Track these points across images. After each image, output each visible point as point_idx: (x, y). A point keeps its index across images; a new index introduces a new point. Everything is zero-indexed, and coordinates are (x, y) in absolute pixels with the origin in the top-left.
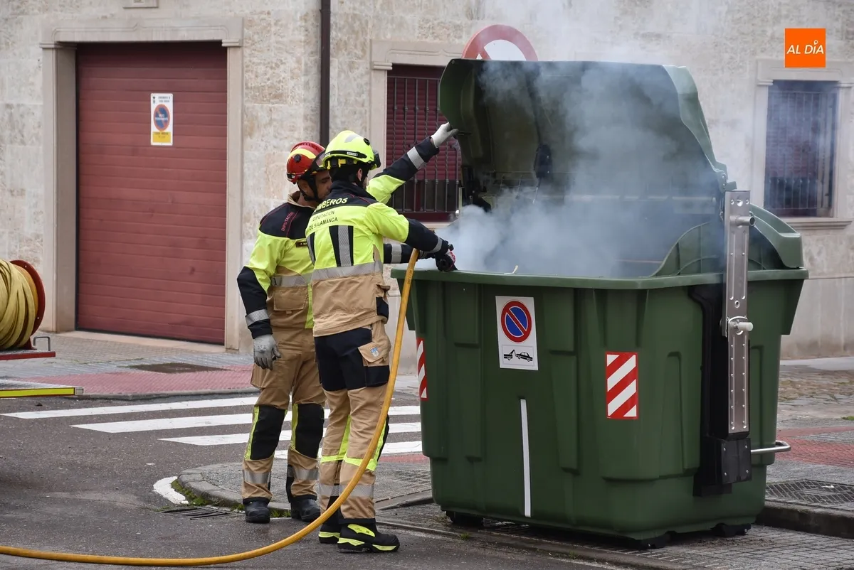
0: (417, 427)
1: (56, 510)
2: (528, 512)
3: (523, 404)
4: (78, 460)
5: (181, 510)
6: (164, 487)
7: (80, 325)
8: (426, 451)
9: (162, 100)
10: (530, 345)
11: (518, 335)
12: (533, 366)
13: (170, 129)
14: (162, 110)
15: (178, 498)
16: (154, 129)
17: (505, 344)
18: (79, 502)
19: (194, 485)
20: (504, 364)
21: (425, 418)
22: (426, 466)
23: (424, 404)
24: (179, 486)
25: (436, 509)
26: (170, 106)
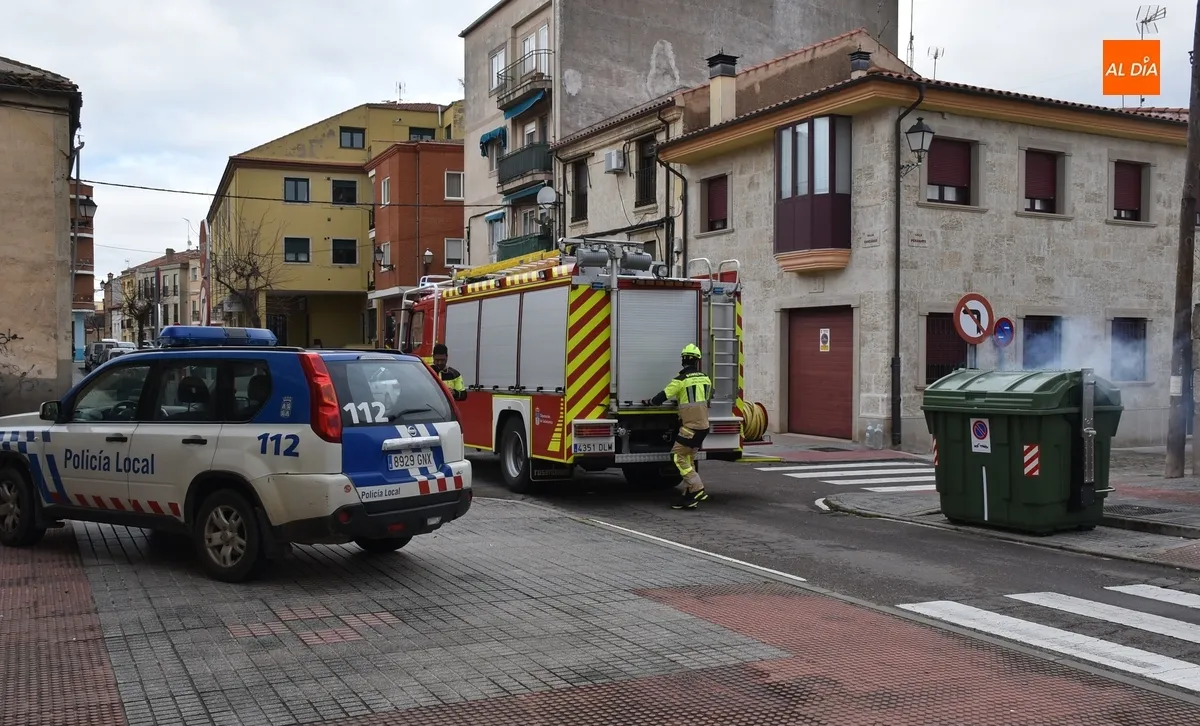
0: (933, 478)
1: (772, 511)
2: (986, 519)
3: (984, 468)
4: (784, 489)
5: (827, 512)
6: (819, 503)
7: (790, 431)
8: (938, 489)
9: (825, 332)
10: (987, 441)
11: (981, 436)
12: (988, 451)
13: (828, 344)
14: (825, 336)
15: (826, 508)
16: (821, 344)
17: (974, 440)
18: (782, 507)
19: (833, 503)
20: (974, 450)
21: (937, 474)
22: (938, 496)
23: (936, 468)
24: (826, 502)
25: (943, 517)
26: (828, 335)
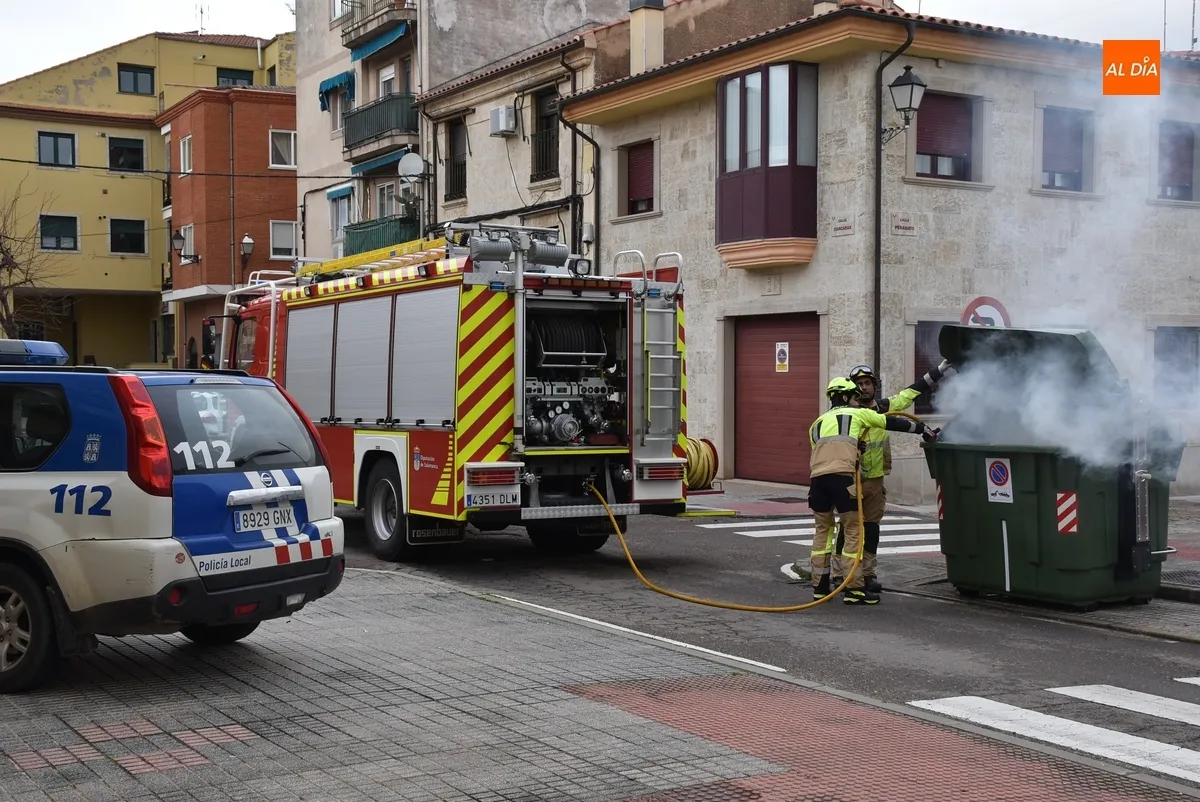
0: (937, 536)
1: (727, 580)
2: (1008, 589)
3: (1004, 523)
4: (738, 552)
5: (793, 582)
6: (786, 569)
7: (736, 476)
8: (944, 550)
9: (782, 346)
10: (1008, 487)
11: (1000, 482)
12: (1010, 500)
13: (787, 362)
14: (783, 352)
15: (795, 576)
16: (778, 363)
17: (991, 487)
18: (740, 576)
19: (803, 568)
20: (991, 499)
21: (942, 531)
22: (943, 560)
23: (941, 523)
24: (795, 569)
25: (950, 586)
26: (787, 350)
